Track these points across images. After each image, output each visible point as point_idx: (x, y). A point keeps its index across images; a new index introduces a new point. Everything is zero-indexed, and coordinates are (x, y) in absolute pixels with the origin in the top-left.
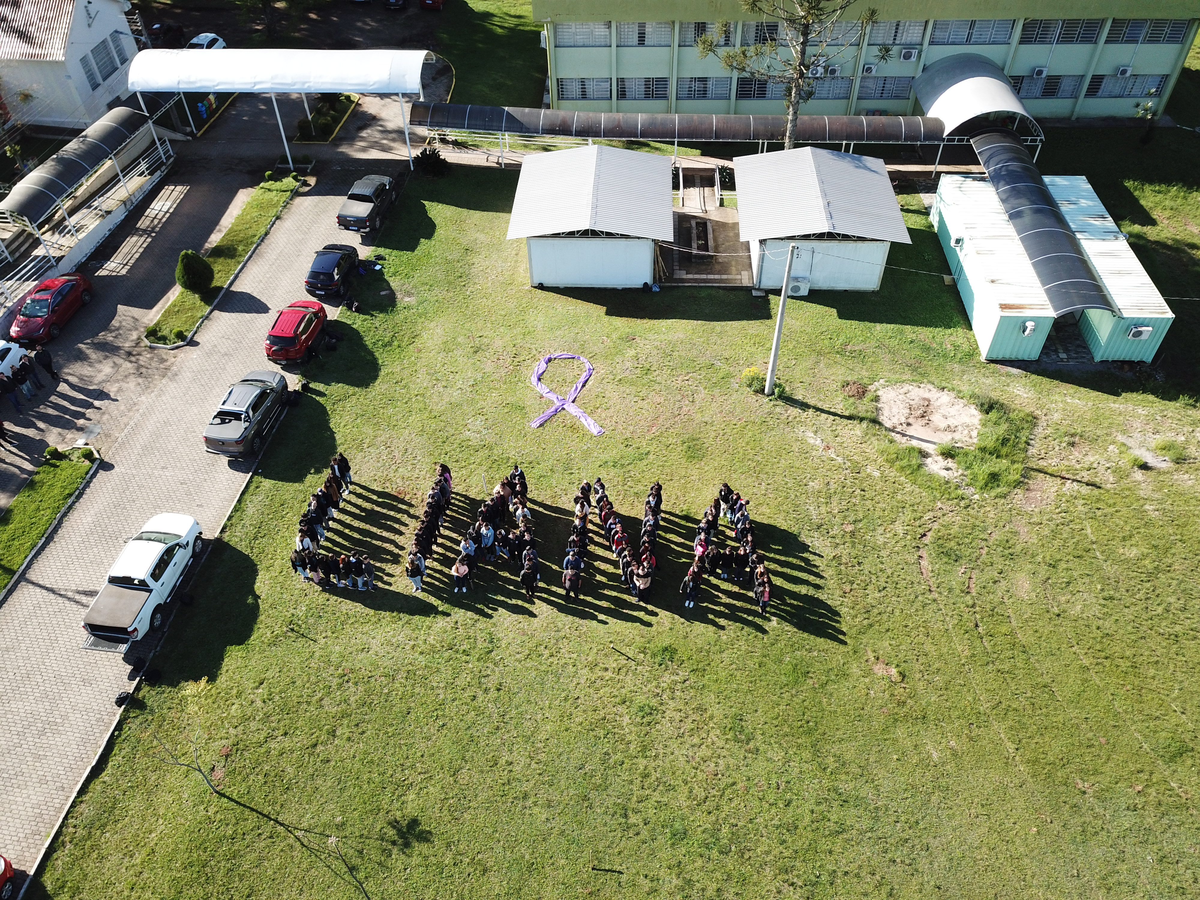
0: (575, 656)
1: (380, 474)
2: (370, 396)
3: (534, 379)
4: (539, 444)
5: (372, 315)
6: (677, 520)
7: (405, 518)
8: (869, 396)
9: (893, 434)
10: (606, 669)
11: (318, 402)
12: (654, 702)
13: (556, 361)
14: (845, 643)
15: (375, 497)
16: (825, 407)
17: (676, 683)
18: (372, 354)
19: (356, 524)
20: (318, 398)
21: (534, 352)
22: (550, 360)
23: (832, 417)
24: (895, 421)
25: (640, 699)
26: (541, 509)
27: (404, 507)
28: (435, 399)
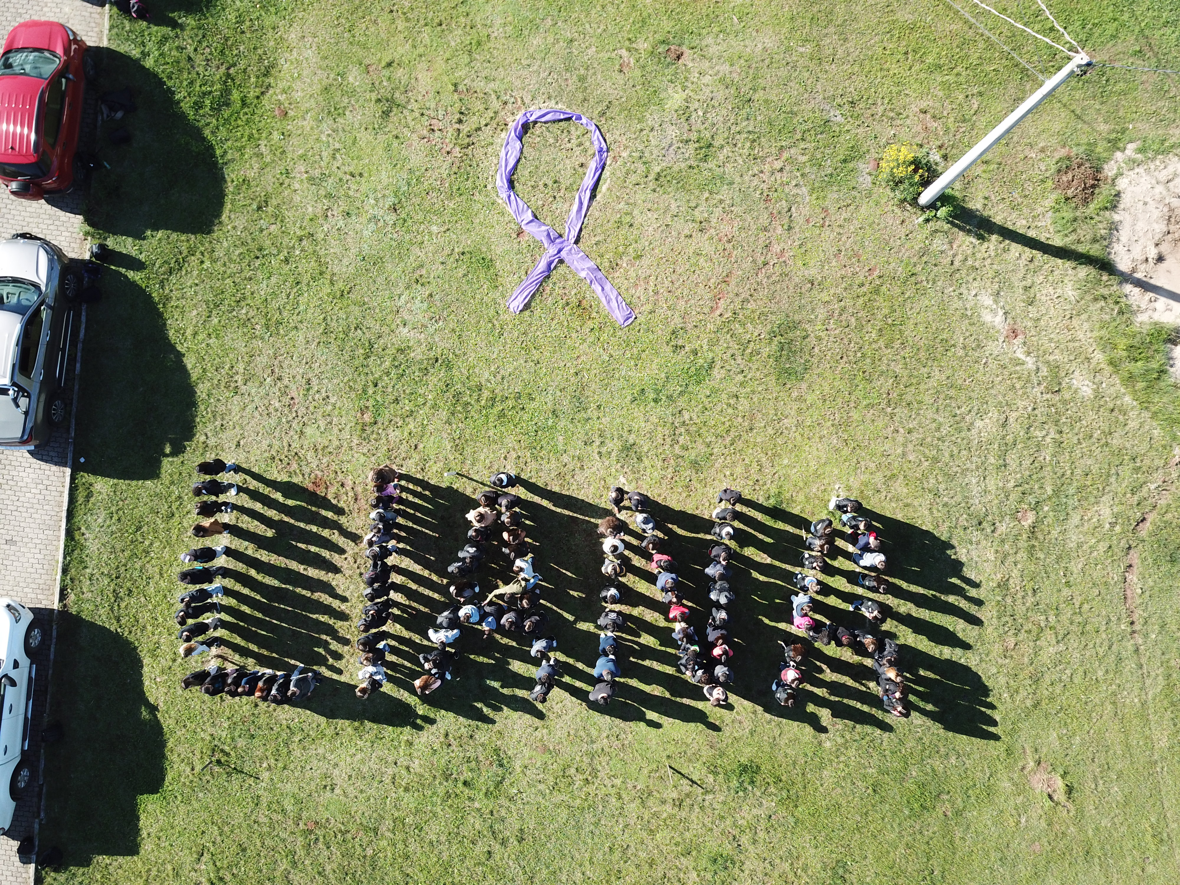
1: (276, 444)
2: (220, 253)
3: (501, 182)
4: (527, 350)
7: (336, 537)
8: (1104, 192)
11: (133, 285)
13: (538, 130)
15: (278, 496)
16: (1020, 226)
18: (197, 134)
19: (264, 556)
20: (131, 274)
21: (496, 105)
22: (526, 127)
23: (1028, 252)
24: (1137, 253)
27: (330, 515)
28: (335, 248)
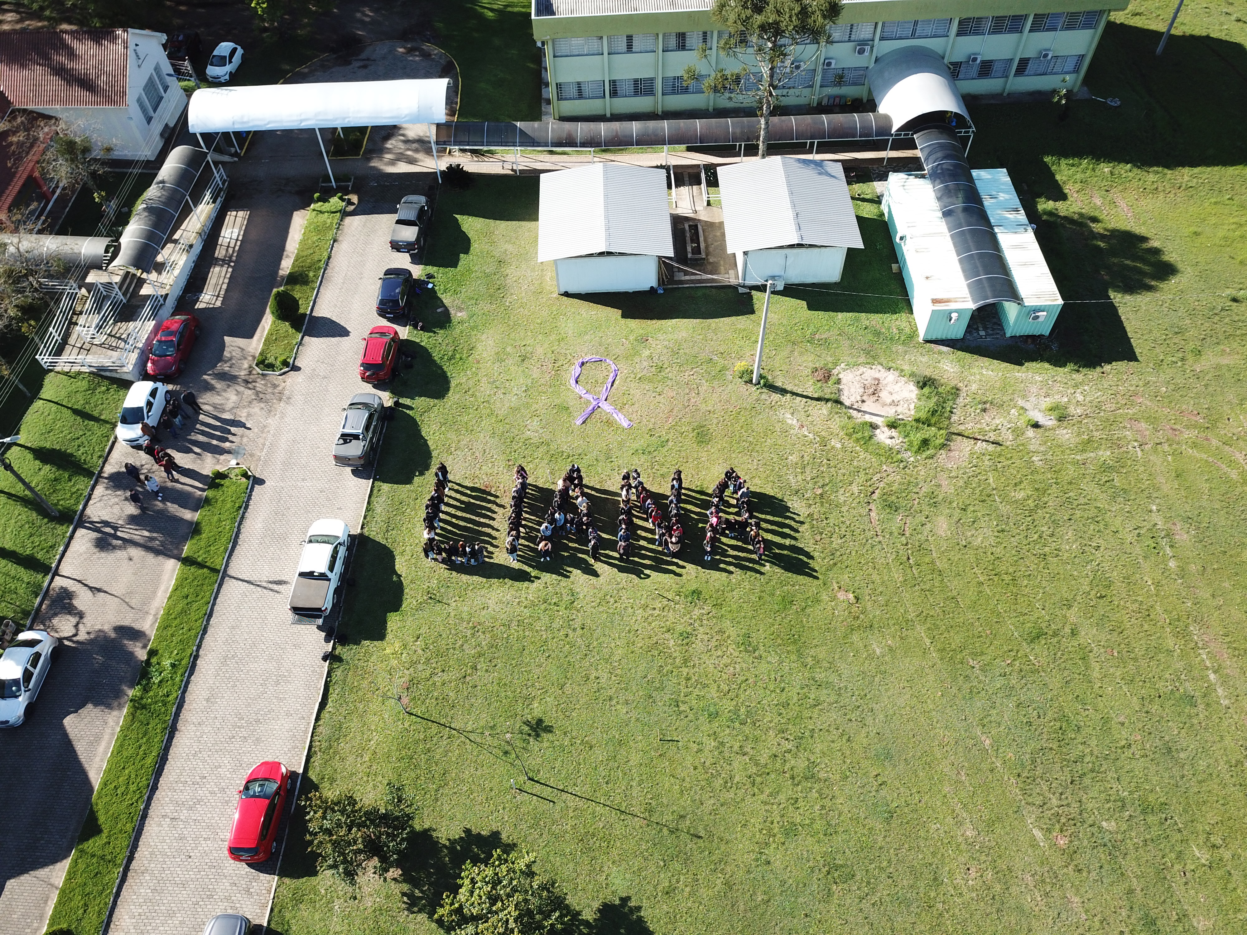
0: (632, 601)
1: (469, 472)
2: (447, 406)
3: (573, 382)
4: (584, 438)
5: (435, 333)
6: (693, 494)
7: (494, 507)
8: (833, 379)
9: (851, 411)
10: (654, 609)
11: (409, 415)
12: (689, 629)
13: (588, 364)
14: (817, 578)
15: (469, 492)
16: (799, 391)
17: (703, 614)
18: (441, 368)
19: (459, 514)
20: (408, 412)
21: (569, 357)
22: (583, 364)
23: (805, 400)
24: (853, 399)
25: (680, 628)
26: (593, 493)
27: (492, 498)
28: (498, 405)
